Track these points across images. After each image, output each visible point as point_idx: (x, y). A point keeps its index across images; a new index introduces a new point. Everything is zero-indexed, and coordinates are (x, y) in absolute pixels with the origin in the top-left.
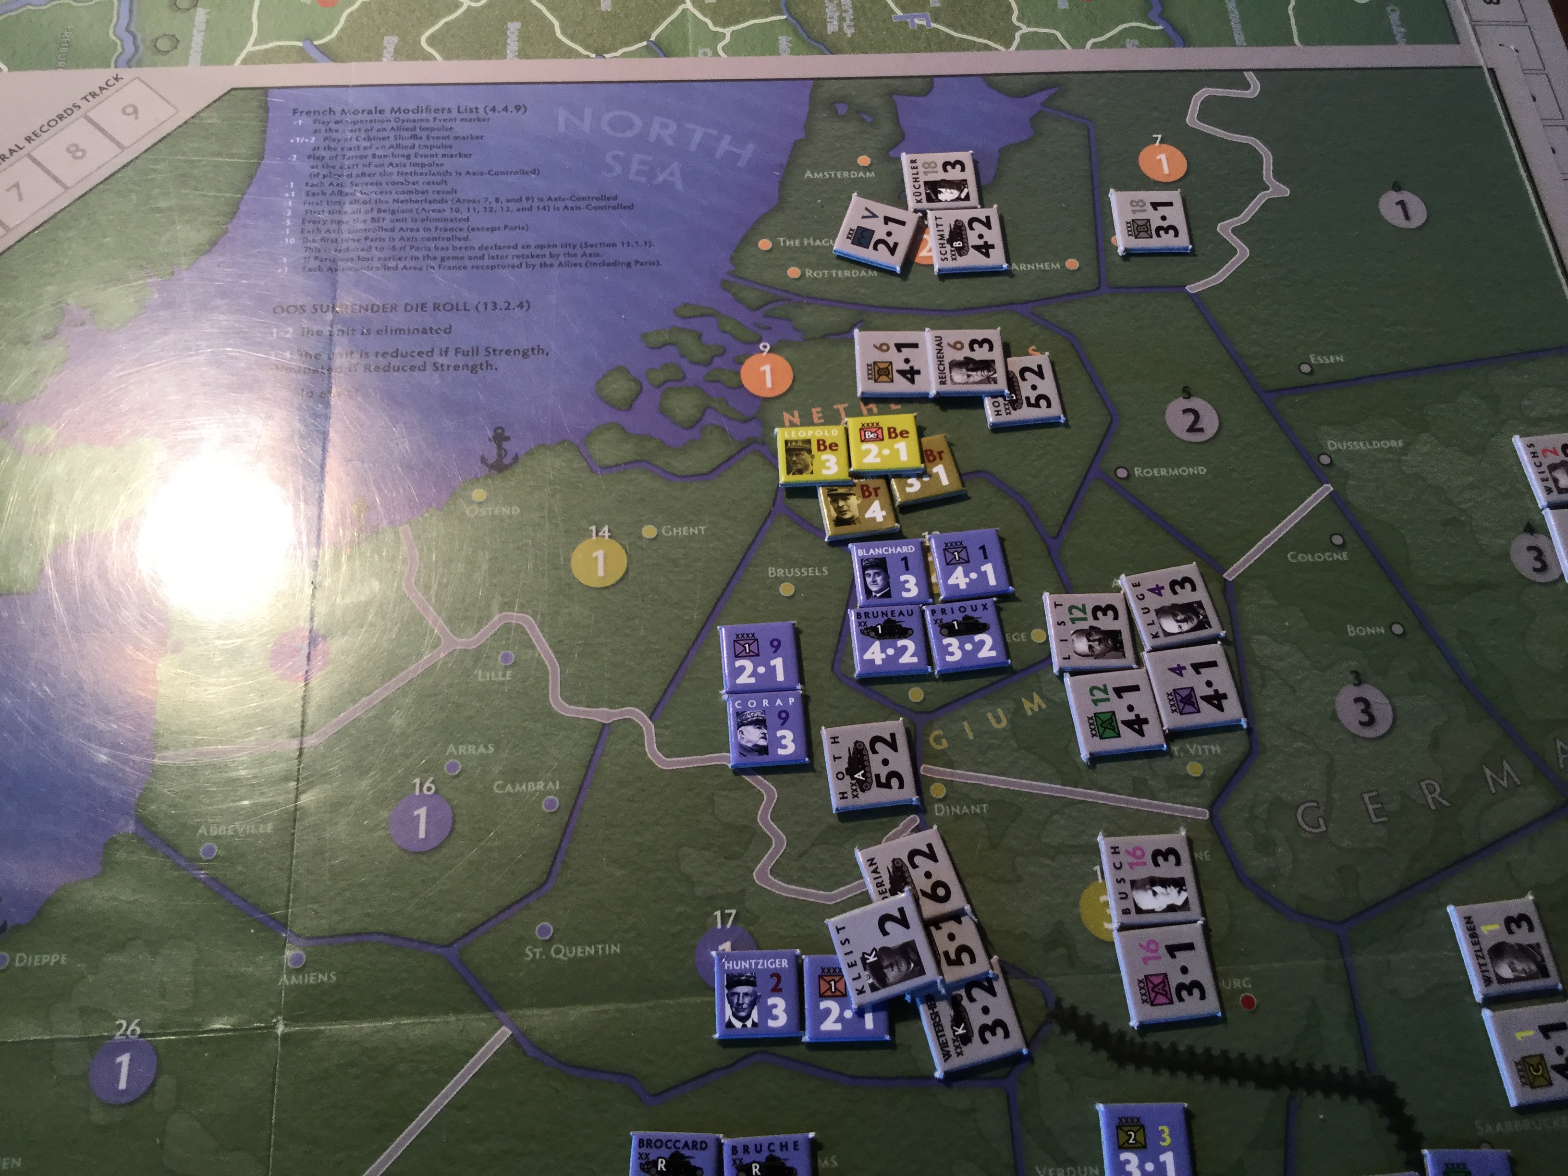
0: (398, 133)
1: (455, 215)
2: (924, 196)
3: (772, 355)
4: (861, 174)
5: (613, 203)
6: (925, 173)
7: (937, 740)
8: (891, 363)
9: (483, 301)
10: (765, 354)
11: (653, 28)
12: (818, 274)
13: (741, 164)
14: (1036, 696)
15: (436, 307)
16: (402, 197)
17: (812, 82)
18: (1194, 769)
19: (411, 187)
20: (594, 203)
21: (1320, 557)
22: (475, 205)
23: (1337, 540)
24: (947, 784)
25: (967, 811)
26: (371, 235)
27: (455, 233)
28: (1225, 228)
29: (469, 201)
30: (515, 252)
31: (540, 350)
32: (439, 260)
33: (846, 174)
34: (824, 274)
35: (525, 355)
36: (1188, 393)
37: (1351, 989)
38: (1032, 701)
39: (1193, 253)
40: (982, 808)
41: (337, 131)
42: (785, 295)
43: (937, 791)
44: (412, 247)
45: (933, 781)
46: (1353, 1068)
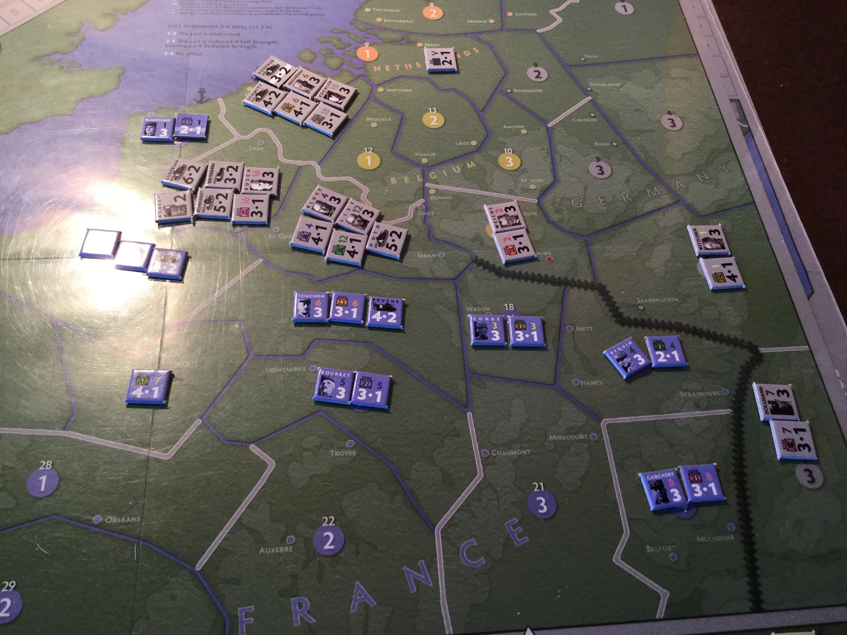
3: (370, 47)
10: (367, 47)
12: (389, 21)
14: (472, 162)
18: (532, 187)
21: (585, 120)
23: (593, 115)
24: (436, 189)
25: (443, 198)
28: (553, 12)
36: (536, 65)
37: (590, 256)
38: (470, 164)
40: (449, 198)
42: (376, 28)
43: (432, 192)
45: (430, 188)
46: (589, 281)
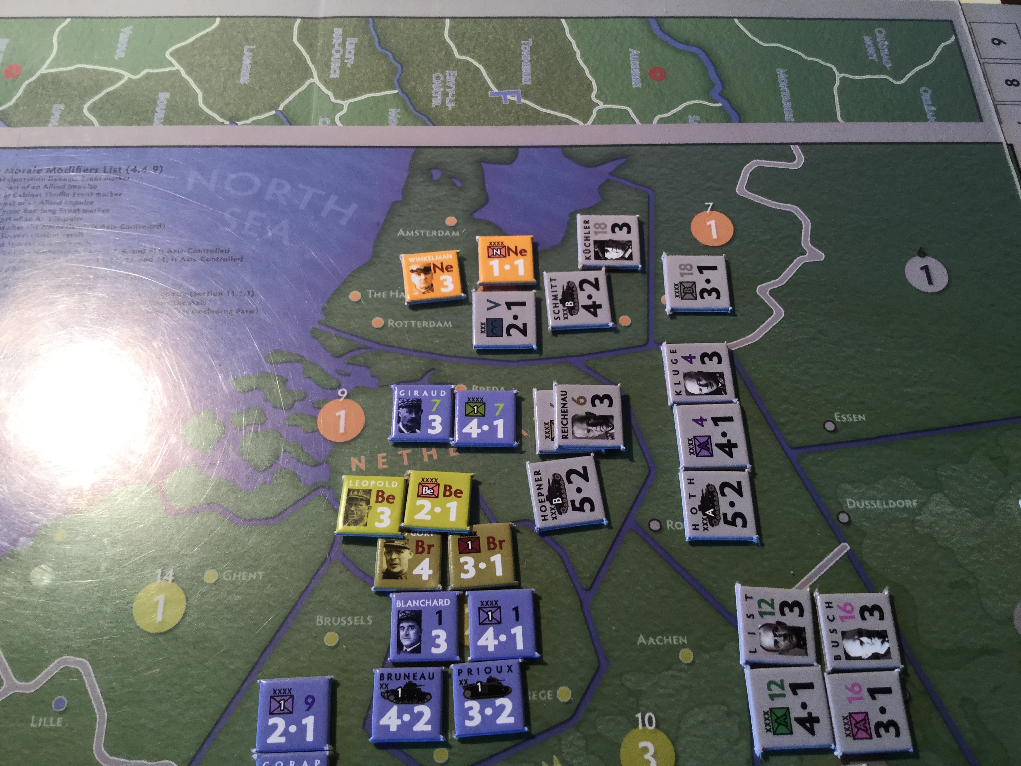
0: (49, 190)
3: (348, 401)
4: (448, 233)
10: (342, 399)
11: (283, 99)
12: (396, 324)
13: (343, 222)
14: (556, 760)
17: (413, 150)
20: (208, 256)
28: (764, 290)
33: (434, 233)
34: (404, 326)
38: (552, 765)
39: (732, 313)
42: (368, 344)
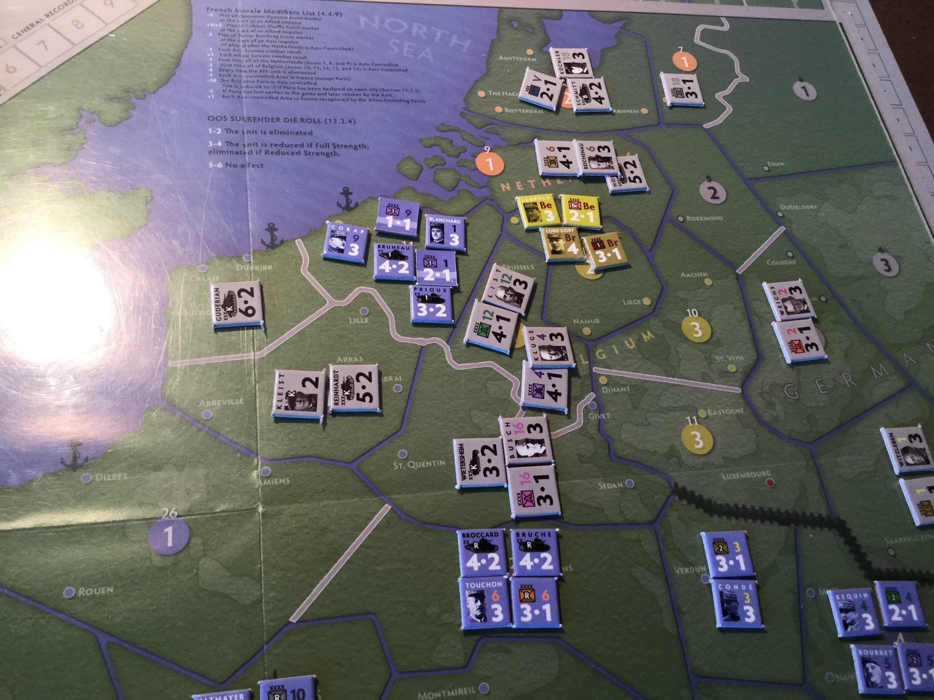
0: (270, 24)
1: (307, 70)
2: (564, 71)
3: (491, 153)
4: (529, 59)
5: (397, 68)
6: (564, 59)
7: (600, 354)
8: (556, 157)
9: (328, 118)
10: (488, 152)
12: (512, 111)
13: (464, 50)
14: (648, 332)
15: (302, 120)
16: (276, 59)
17: (498, 9)
18: (732, 368)
19: (281, 55)
20: (385, 67)
21: (782, 263)
22: (319, 65)
23: (790, 254)
24: (607, 376)
25: (619, 390)
26: (260, 79)
27: (308, 80)
28: (719, 96)
29: (314, 63)
30: (344, 92)
31: (364, 146)
32: (301, 95)
33: (521, 59)
34: (515, 111)
35: (355, 148)
36: (710, 180)
37: (819, 474)
38: (647, 335)
39: (705, 108)
40: (627, 389)
41: (234, 21)
42: (496, 122)
43: (603, 380)
44: (284, 87)
45: (600, 375)
46: (824, 513)
